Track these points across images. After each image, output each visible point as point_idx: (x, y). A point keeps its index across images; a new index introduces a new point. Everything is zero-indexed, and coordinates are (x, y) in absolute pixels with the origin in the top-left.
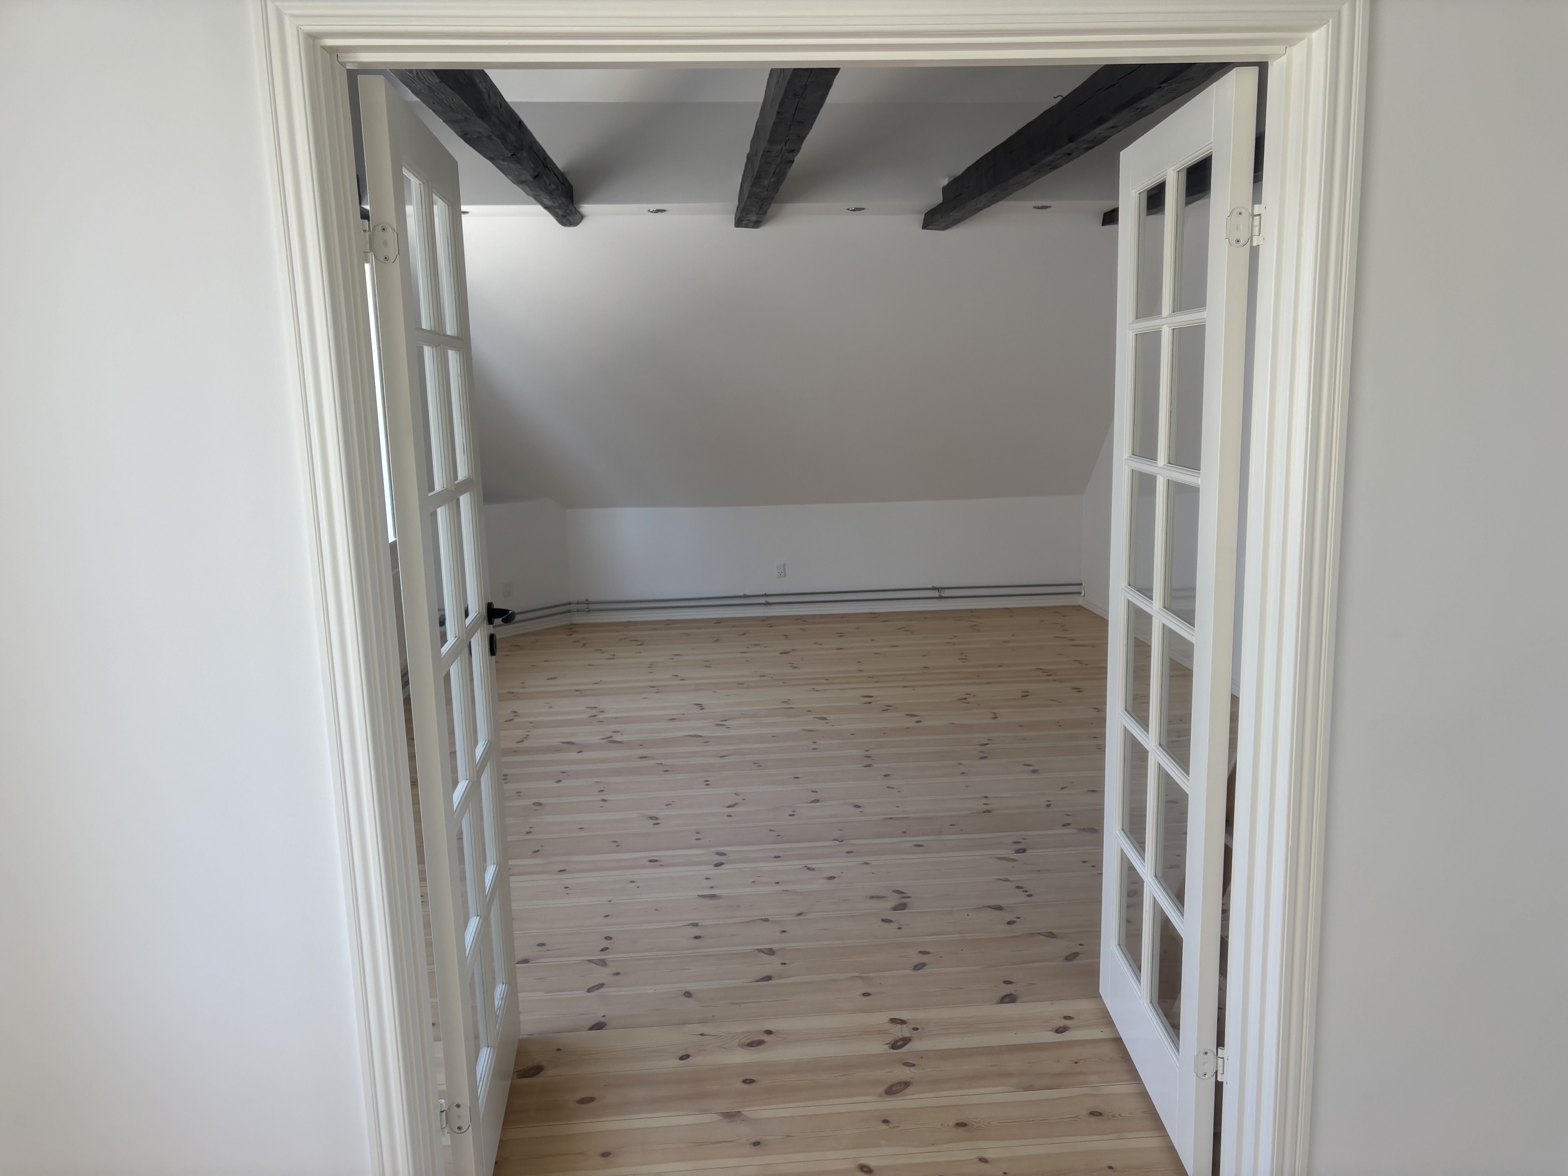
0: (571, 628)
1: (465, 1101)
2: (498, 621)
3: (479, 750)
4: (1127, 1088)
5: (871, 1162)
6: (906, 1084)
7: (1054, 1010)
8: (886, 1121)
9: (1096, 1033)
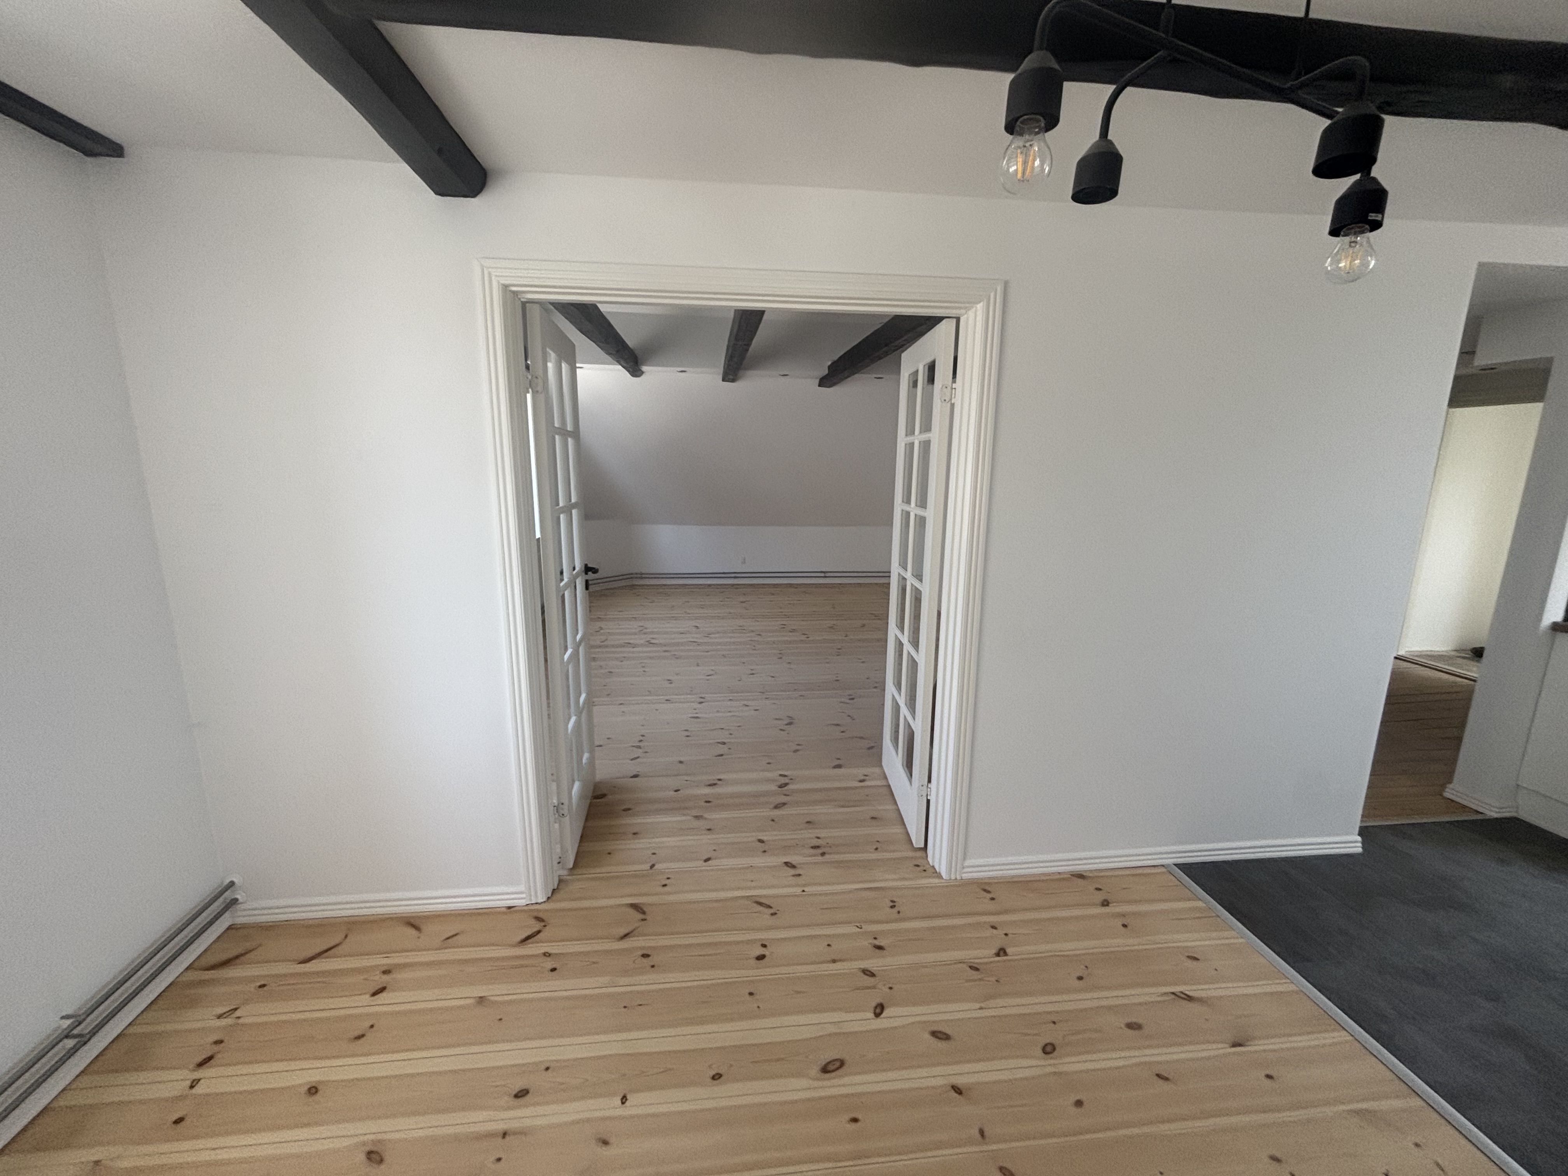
0: (633, 587)
1: (566, 802)
2: (590, 573)
3: (578, 637)
4: (890, 807)
5: (765, 838)
6: (784, 804)
7: (860, 772)
8: (773, 820)
9: (879, 783)
